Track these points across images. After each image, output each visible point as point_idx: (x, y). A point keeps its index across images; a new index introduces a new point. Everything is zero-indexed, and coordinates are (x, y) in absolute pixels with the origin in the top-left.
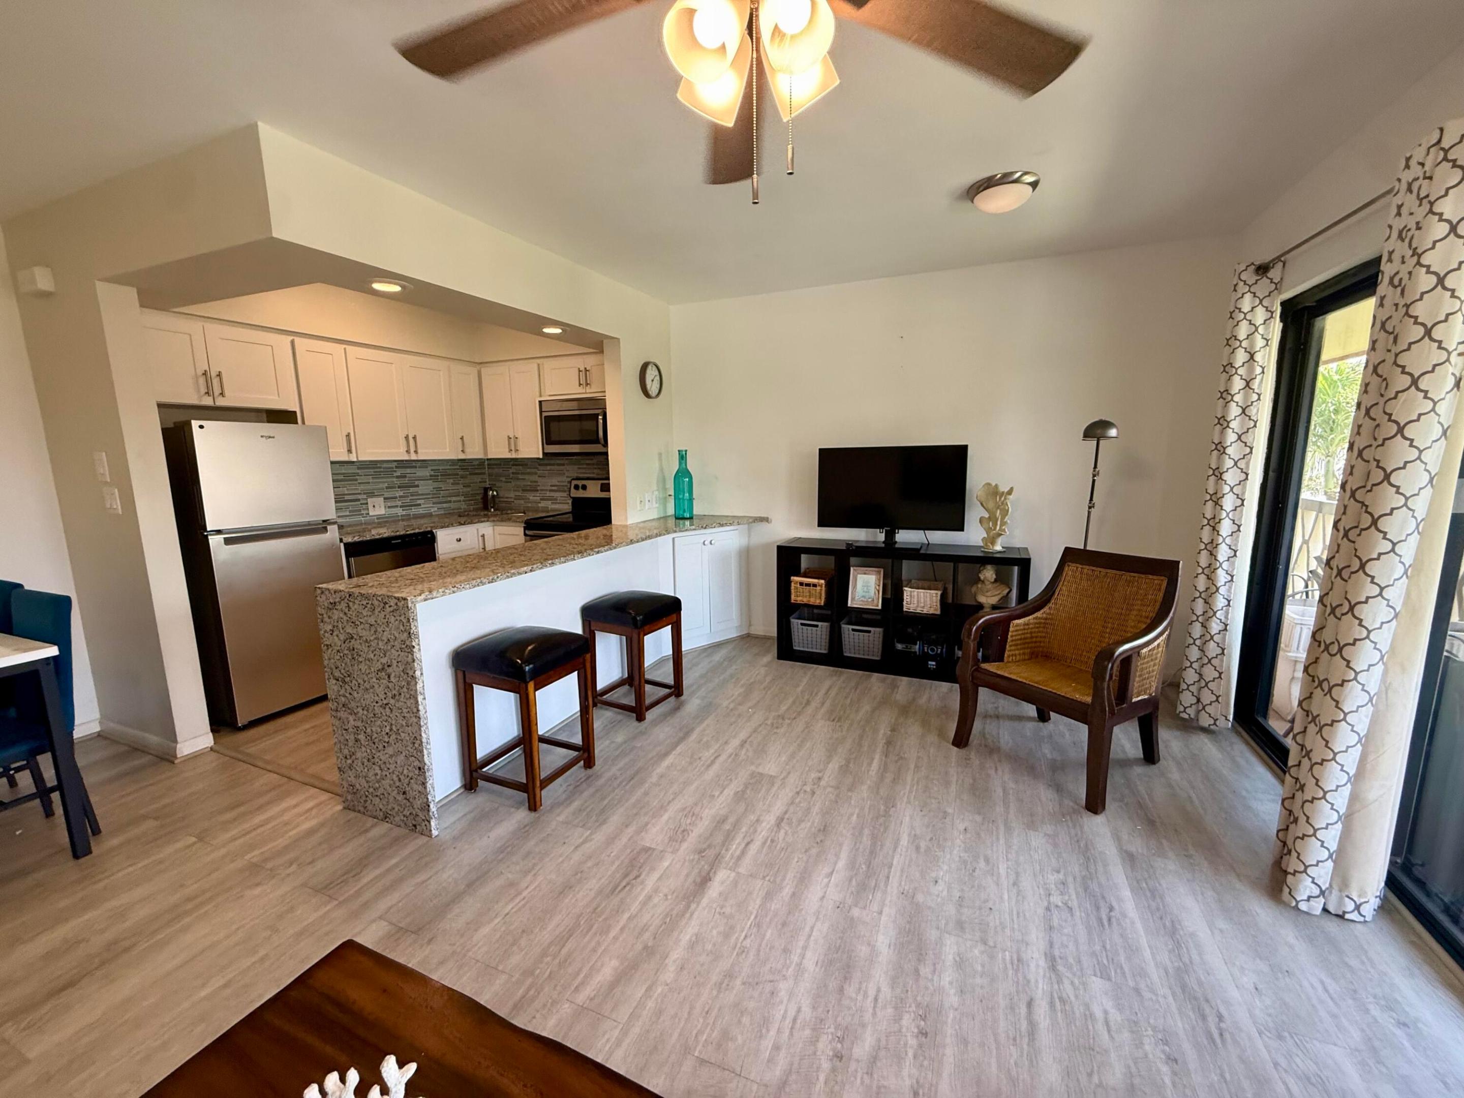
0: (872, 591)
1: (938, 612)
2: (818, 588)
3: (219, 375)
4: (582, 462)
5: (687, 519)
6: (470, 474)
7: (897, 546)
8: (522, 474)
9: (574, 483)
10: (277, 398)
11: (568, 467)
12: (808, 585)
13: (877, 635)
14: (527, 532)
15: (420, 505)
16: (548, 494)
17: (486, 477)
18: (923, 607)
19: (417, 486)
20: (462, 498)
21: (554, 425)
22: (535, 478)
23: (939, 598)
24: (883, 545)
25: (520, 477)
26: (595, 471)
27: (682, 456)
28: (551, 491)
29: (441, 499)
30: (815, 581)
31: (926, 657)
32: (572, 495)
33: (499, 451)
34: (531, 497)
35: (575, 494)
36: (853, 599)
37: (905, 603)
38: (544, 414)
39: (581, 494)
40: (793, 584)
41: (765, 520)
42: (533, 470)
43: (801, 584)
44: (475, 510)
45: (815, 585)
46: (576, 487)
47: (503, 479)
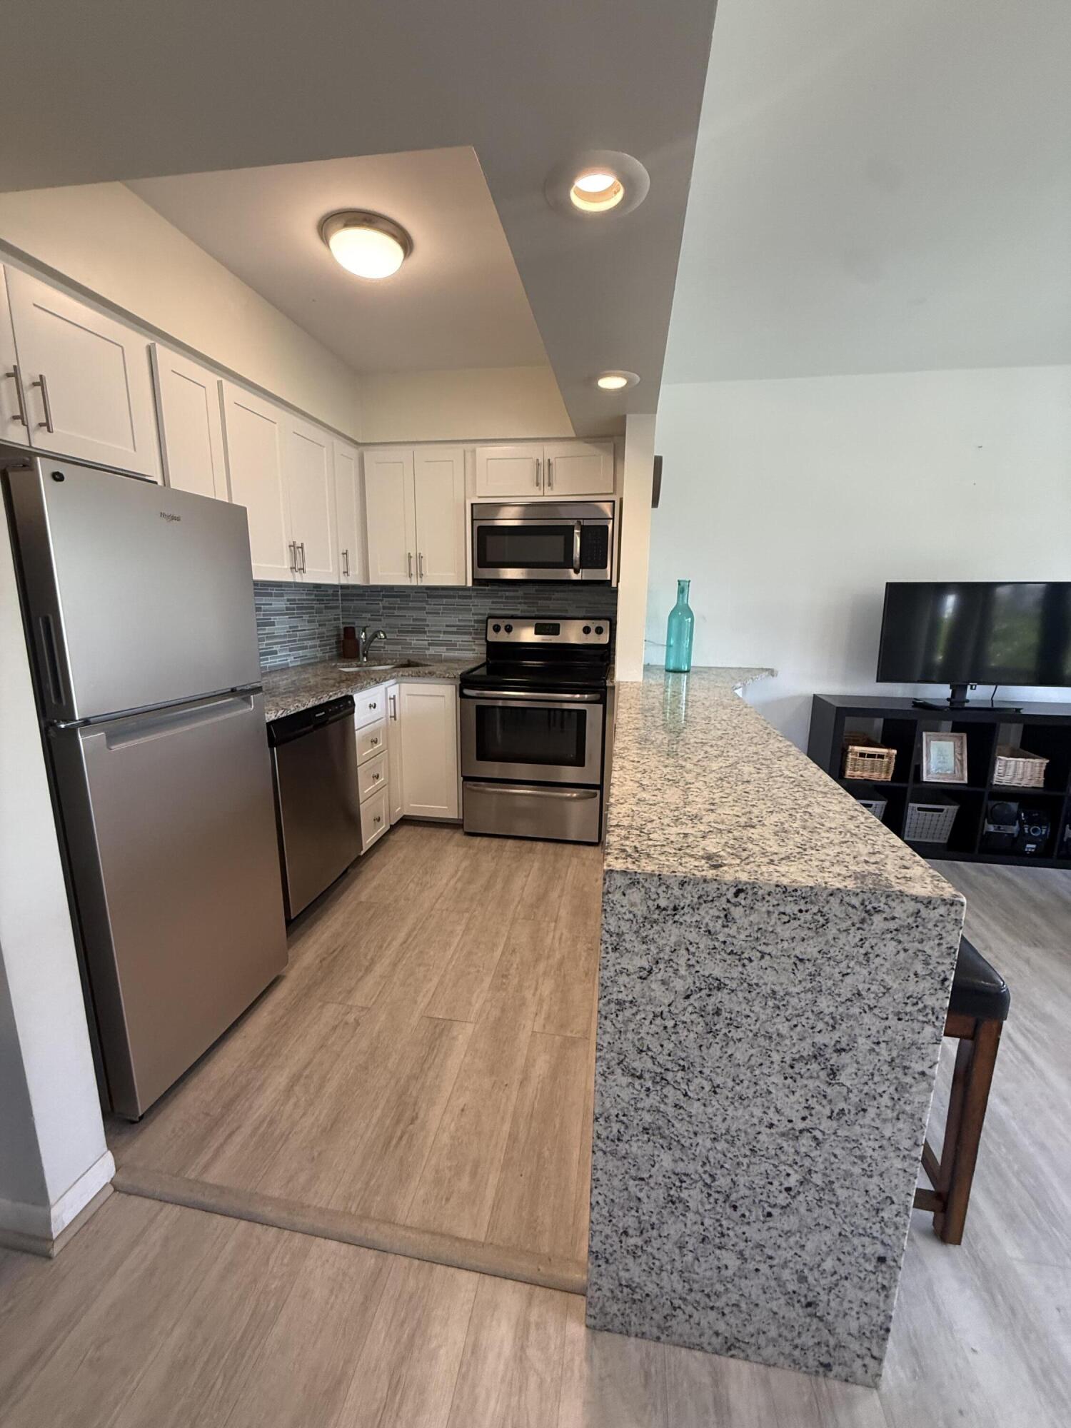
0: (950, 762)
1: (1041, 785)
2: (886, 760)
3: (40, 383)
4: (500, 594)
5: (685, 672)
6: (327, 608)
7: (966, 705)
8: (400, 608)
9: (492, 622)
10: (133, 451)
11: (476, 601)
12: (870, 756)
13: (950, 814)
14: (467, 692)
15: (275, 652)
16: (442, 637)
17: (339, 611)
18: (1021, 780)
19: (272, 624)
20: (317, 642)
21: (491, 540)
22: (422, 615)
23: (1044, 768)
24: (948, 704)
25: (396, 612)
26: (519, 607)
27: (682, 589)
28: (445, 632)
29: (298, 644)
30: (884, 751)
31: (1023, 838)
32: (490, 639)
33: (389, 574)
34: (414, 640)
35: (493, 637)
36: (928, 772)
37: (996, 775)
38: (477, 524)
39: (503, 637)
40: (850, 756)
41: (772, 672)
42: (419, 605)
43: (862, 755)
44: (331, 659)
45: (881, 756)
46: (497, 629)
47: (369, 616)
